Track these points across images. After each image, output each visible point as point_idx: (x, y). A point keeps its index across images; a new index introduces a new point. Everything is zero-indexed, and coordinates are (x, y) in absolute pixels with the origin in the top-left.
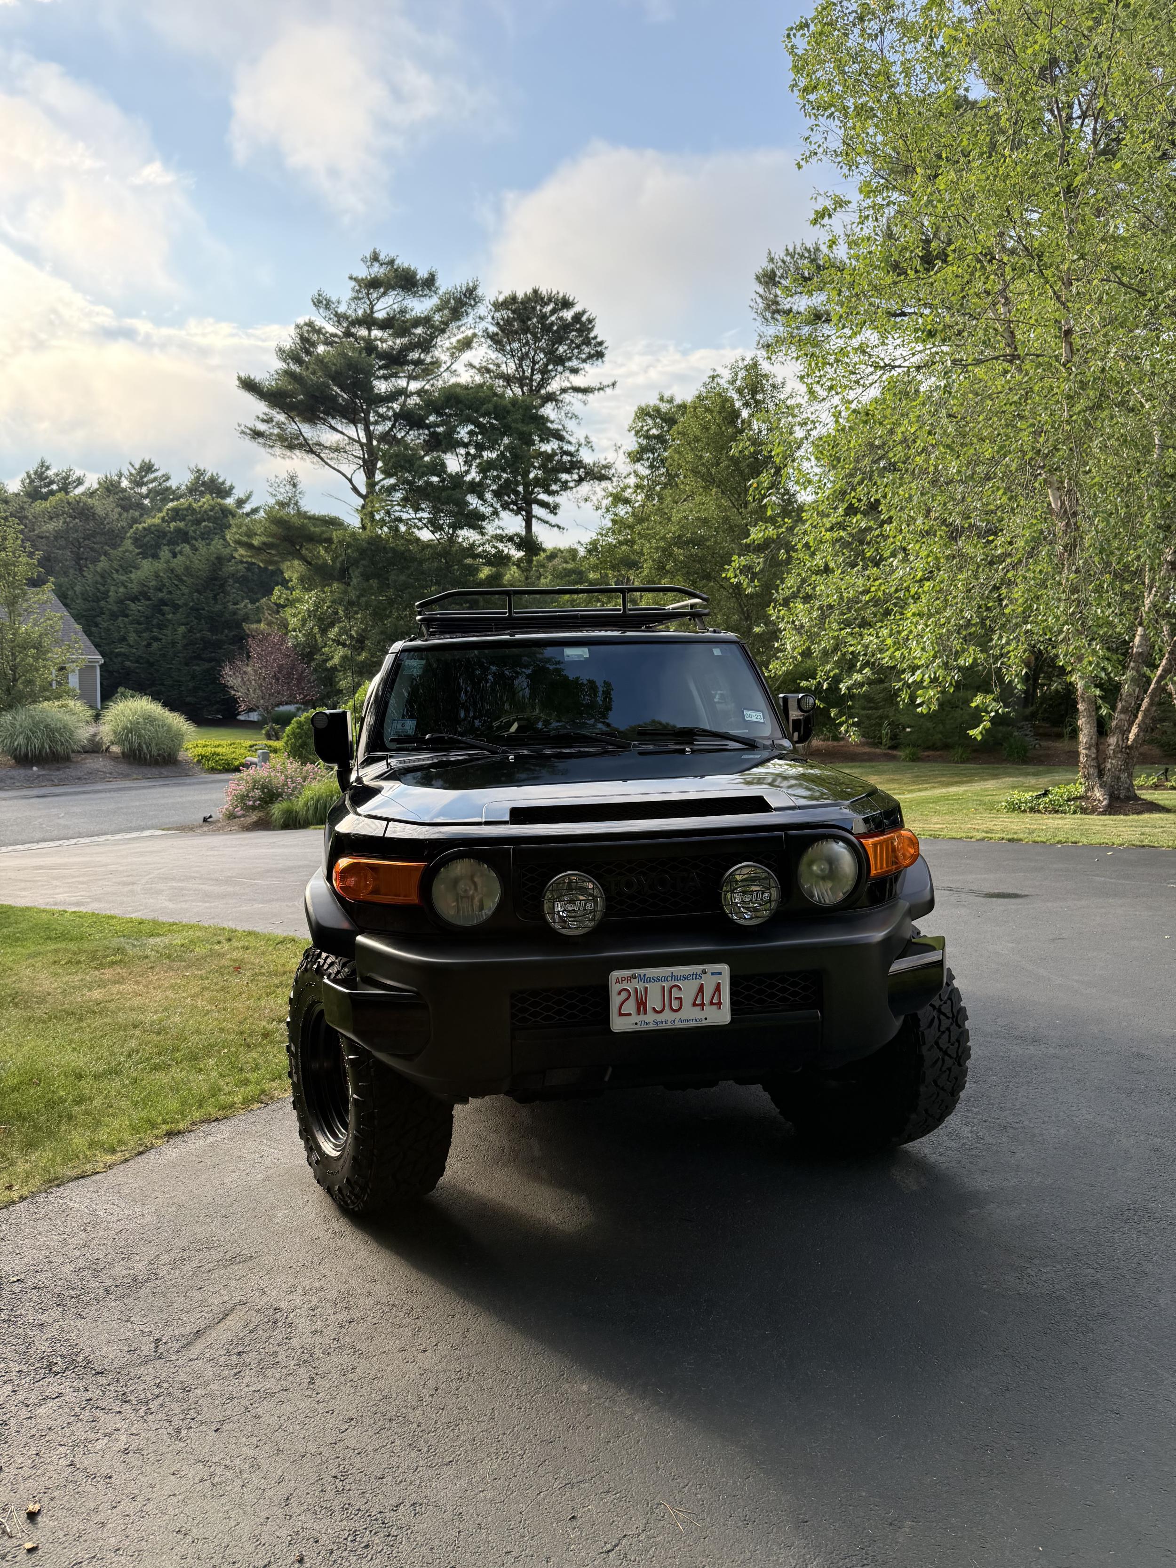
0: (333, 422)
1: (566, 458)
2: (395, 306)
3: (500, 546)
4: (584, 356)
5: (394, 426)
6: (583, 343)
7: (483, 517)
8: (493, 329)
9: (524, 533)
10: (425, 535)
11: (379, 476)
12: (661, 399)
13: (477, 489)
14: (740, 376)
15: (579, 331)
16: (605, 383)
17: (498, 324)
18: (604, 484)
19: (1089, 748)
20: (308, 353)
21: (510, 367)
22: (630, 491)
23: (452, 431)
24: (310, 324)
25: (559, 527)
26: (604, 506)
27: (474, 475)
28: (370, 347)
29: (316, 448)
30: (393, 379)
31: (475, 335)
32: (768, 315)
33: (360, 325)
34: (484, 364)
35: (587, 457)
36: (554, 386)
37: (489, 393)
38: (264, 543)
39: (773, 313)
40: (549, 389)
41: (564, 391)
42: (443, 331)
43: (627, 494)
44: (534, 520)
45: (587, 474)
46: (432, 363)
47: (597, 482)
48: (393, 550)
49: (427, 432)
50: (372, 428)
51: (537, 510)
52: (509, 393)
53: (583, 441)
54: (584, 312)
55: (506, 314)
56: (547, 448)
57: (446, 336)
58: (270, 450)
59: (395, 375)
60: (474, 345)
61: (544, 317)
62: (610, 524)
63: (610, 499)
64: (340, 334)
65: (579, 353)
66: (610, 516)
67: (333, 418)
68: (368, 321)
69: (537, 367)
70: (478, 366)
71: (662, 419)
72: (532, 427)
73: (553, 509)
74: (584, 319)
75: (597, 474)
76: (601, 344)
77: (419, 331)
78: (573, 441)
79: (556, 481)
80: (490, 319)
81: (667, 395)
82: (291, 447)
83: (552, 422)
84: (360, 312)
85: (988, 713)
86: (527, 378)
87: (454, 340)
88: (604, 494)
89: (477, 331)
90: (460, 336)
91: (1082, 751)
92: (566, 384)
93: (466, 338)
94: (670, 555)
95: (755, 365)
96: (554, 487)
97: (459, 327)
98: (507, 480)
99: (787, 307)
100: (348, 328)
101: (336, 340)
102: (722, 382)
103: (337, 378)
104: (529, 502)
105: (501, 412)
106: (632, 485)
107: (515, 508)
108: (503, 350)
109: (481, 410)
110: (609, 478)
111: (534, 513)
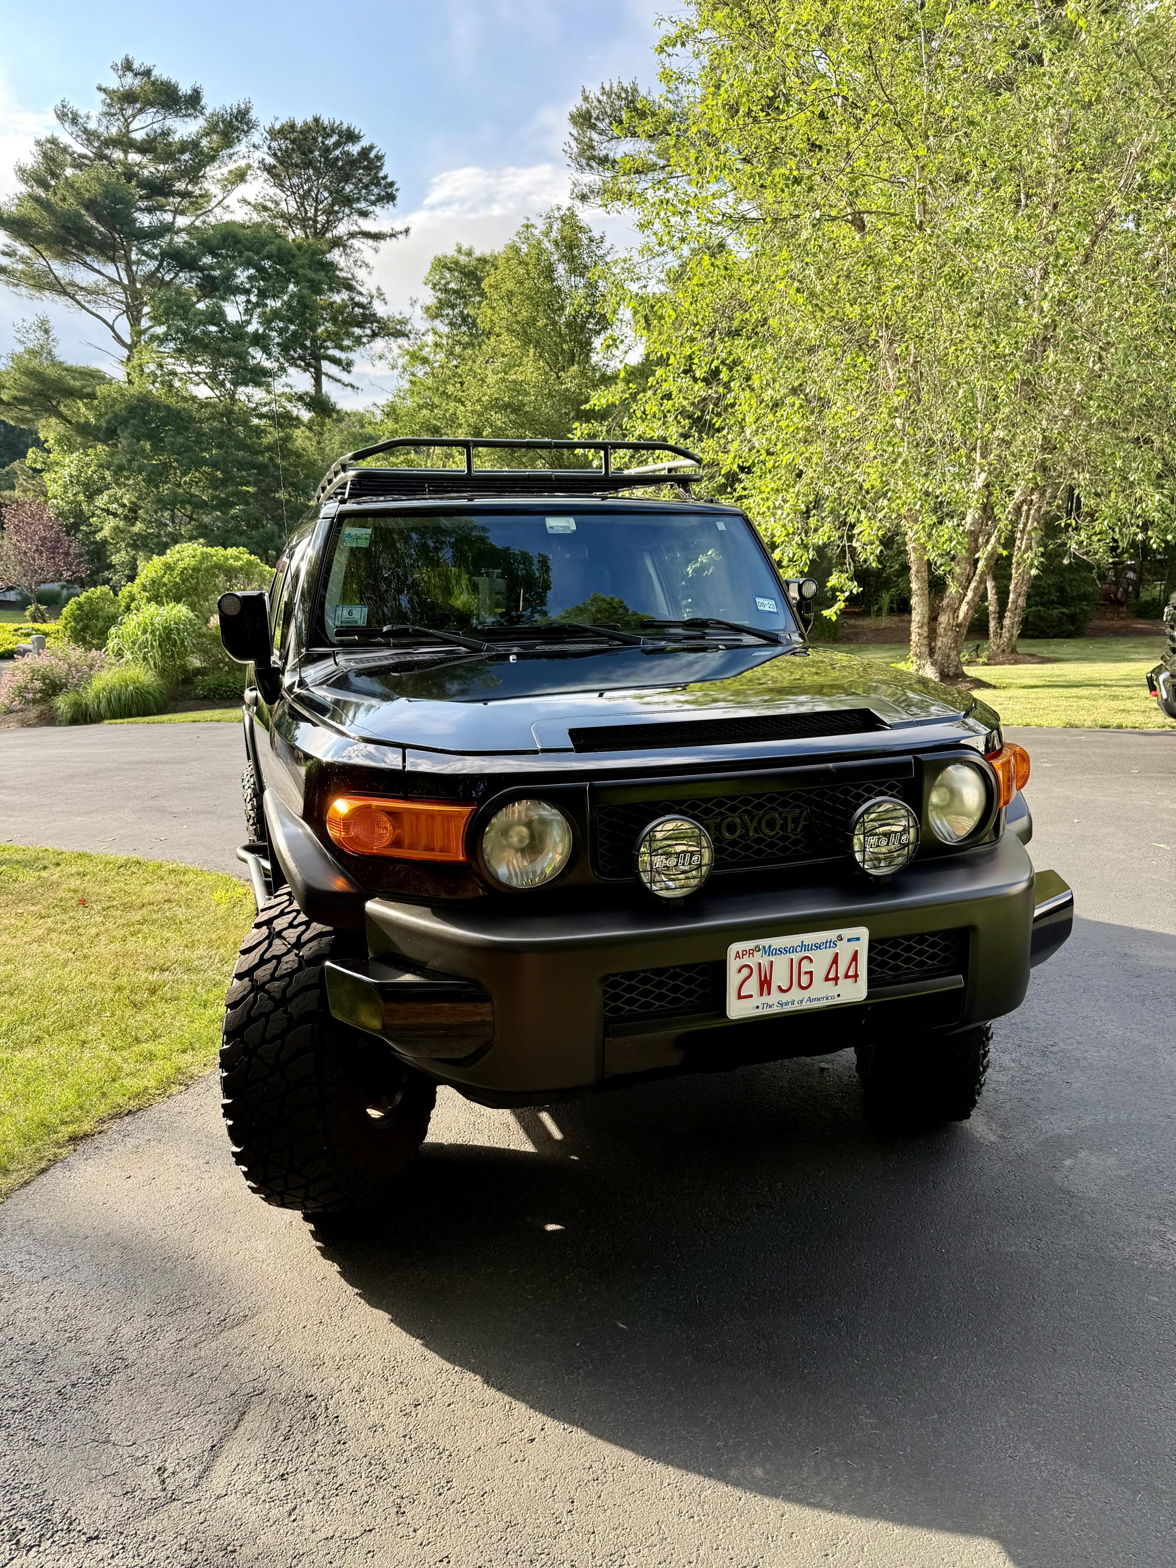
0: (88, 259)
2: (156, 126)
3: (289, 405)
4: (373, 198)
5: (160, 265)
6: (372, 183)
7: (266, 373)
8: (270, 160)
9: (312, 390)
10: (203, 392)
11: (145, 323)
12: (459, 251)
13: (259, 340)
14: (555, 227)
15: (367, 168)
16: (397, 229)
17: (275, 155)
18: (401, 341)
19: (921, 627)
20: (54, 175)
21: (291, 206)
22: (427, 349)
23: (230, 275)
24: (53, 141)
25: (352, 386)
26: (400, 365)
27: (254, 326)
28: (130, 175)
29: (70, 289)
30: (158, 213)
31: (249, 167)
32: (584, 162)
33: (114, 147)
34: (260, 200)
35: (380, 309)
36: (341, 229)
37: (271, 234)
38: (15, 398)
39: (589, 159)
40: (335, 232)
41: (352, 235)
42: (213, 159)
43: (425, 353)
44: (324, 378)
45: (381, 329)
46: (201, 196)
47: (393, 339)
48: (167, 407)
49: (200, 275)
50: (134, 268)
51: (326, 366)
52: (291, 236)
53: (374, 292)
54: (372, 148)
55: (284, 144)
56: (338, 298)
57: (216, 165)
58: (15, 289)
59: (161, 208)
60: (248, 178)
61: (327, 150)
62: (407, 386)
63: (407, 357)
64: (91, 155)
65: (368, 194)
66: (408, 376)
67: (88, 254)
68: (125, 143)
69: (321, 207)
70: (253, 203)
71: (461, 273)
72: (321, 275)
73: (347, 366)
74: (372, 155)
75: (393, 330)
76: (391, 185)
77: (186, 156)
78: (365, 292)
79: (349, 335)
80: (266, 149)
81: (465, 247)
82: (39, 286)
83: (341, 270)
84: (114, 131)
85: (842, 592)
86: (310, 218)
87: (225, 170)
88: (399, 351)
89: (251, 162)
90: (232, 166)
91: (914, 627)
92: (354, 228)
93: (239, 169)
95: (573, 215)
96: (346, 343)
97: (230, 156)
98: (294, 333)
99: (603, 153)
100: (99, 148)
101: (86, 162)
102: (536, 232)
103: (90, 205)
104: (318, 358)
105: (284, 256)
106: (430, 344)
107: (303, 364)
108: (282, 186)
109: (265, 253)
110: (407, 336)
111: (324, 370)
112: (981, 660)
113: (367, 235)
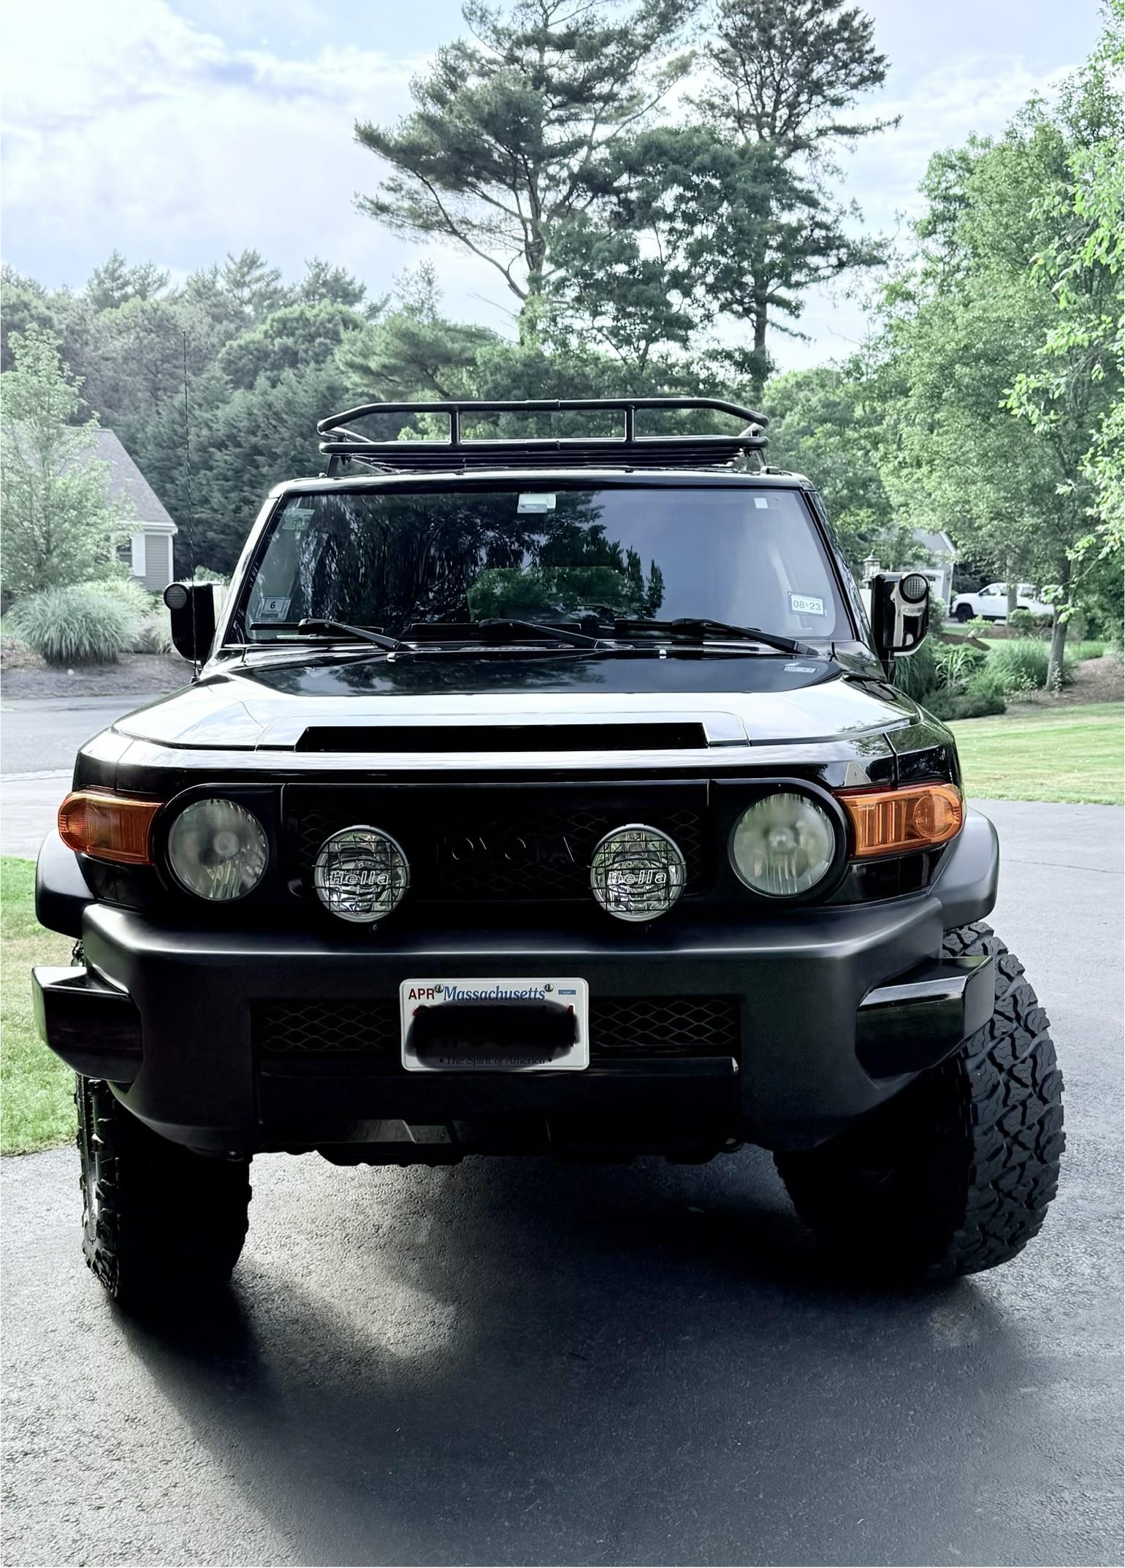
0: (483, 187)
1: (819, 233)
2: (579, 16)
3: (714, 366)
4: (853, 80)
5: (570, 193)
6: (853, 60)
7: (686, 323)
8: (720, 44)
9: (750, 347)
10: (607, 351)
11: (547, 267)
12: (972, 141)
13: (681, 282)
14: (1075, 99)
15: (848, 41)
16: (884, 119)
17: (727, 35)
18: (876, 270)
20: (453, 87)
21: (744, 102)
22: (915, 280)
23: (651, 194)
24: (459, 47)
25: (802, 336)
26: (874, 304)
27: (680, 262)
28: (540, 78)
29: (461, 228)
30: (571, 123)
31: (694, 54)
33: (528, 45)
34: (706, 97)
35: (851, 231)
36: (807, 126)
37: (709, 139)
38: (384, 366)
40: (800, 131)
41: (822, 132)
42: (646, 49)
43: (911, 286)
44: (768, 327)
45: (850, 255)
46: (631, 98)
47: (864, 267)
48: (559, 375)
49: (614, 199)
50: (540, 195)
51: (772, 312)
52: (740, 140)
53: (848, 207)
54: (856, 13)
55: (740, 20)
56: (789, 218)
57: (650, 56)
58: (397, 232)
59: (576, 117)
60: (693, 68)
61: (795, 22)
62: (881, 332)
63: (885, 293)
64: (501, 59)
65: (847, 75)
66: (882, 319)
67: (487, 182)
68: (540, 40)
69: (784, 97)
70: (697, 101)
71: (970, 171)
72: (766, 188)
73: (793, 309)
74: (856, 23)
75: (866, 258)
76: (879, 60)
77: (612, 49)
78: (833, 207)
79: (800, 267)
80: (716, 30)
81: (981, 137)
82: (427, 227)
83: (801, 180)
84: (529, 27)
86: (767, 115)
87: (663, 62)
88: (875, 285)
89: (696, 47)
90: (673, 56)
92: (826, 123)
93: (681, 58)
94: (952, 375)
96: (796, 277)
97: (669, 43)
98: (728, 267)
100: (511, 49)
101: (495, 67)
102: (1047, 109)
103: (489, 122)
104: (762, 301)
105: (721, 166)
106: (919, 273)
107: (740, 309)
108: (734, 75)
109: (695, 164)
110: (884, 263)
111: (768, 317)
113: (841, 130)
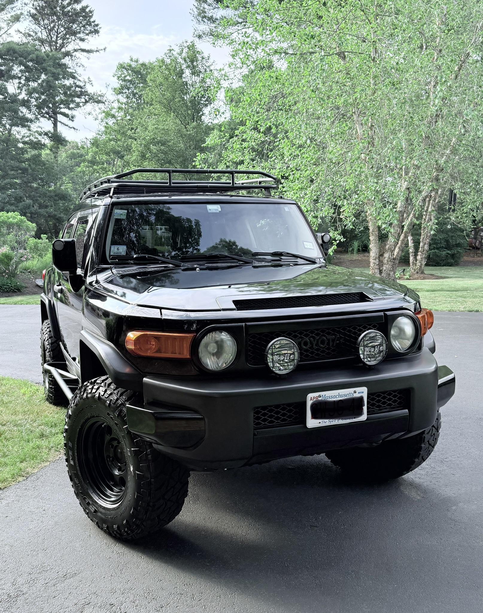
1: (78, 89)
3: (40, 138)
4: (87, 32)
6: (87, 24)
7: (27, 120)
8: (33, 11)
9: (52, 131)
12: (132, 60)
13: (25, 103)
14: (184, 51)
15: (85, 17)
16: (100, 48)
17: (36, 8)
18: (101, 105)
19: (375, 259)
21: (44, 35)
22: (114, 110)
23: (10, 69)
25: (74, 128)
26: (99, 118)
27: (23, 96)
31: (22, 14)
32: (200, 19)
34: (27, 31)
35: (90, 89)
36: (70, 48)
37: (33, 49)
39: (203, 17)
40: (67, 49)
41: (75, 50)
43: (113, 112)
44: (59, 124)
45: (90, 99)
47: (96, 104)
51: (60, 117)
52: (44, 50)
53: (87, 80)
54: (87, 7)
55: (41, 3)
56: (67, 83)
57: (4, 12)
60: (21, 19)
61: (64, 7)
62: (103, 129)
63: (104, 114)
65: (84, 30)
66: (104, 124)
69: (59, 35)
70: (23, 32)
71: (132, 71)
72: (59, 70)
73: (72, 118)
74: (87, 10)
75: (96, 100)
76: (97, 25)
78: (82, 80)
79: (73, 102)
80: (31, 6)
81: (134, 58)
83: (70, 68)
85: (336, 241)
86: (54, 41)
87: (9, 15)
88: (99, 111)
89: (23, 12)
90: (13, 14)
91: (372, 261)
92: (77, 47)
93: (16, 15)
94: (148, 149)
95: (193, 45)
96: (72, 106)
97: (12, 9)
98: (44, 100)
99: (210, 15)
102: (175, 53)
104: (55, 113)
105: (39, 61)
106: (116, 107)
107: (48, 116)
108: (39, 24)
109: (29, 58)
110: (104, 103)
111: (59, 119)
112: (406, 277)
113: (83, 50)
